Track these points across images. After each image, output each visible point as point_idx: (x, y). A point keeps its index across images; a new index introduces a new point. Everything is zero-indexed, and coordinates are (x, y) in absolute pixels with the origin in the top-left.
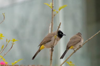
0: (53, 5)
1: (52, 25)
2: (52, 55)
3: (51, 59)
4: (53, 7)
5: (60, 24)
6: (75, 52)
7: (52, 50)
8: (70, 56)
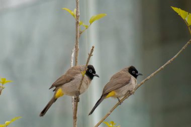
0: (79, 14)
1: (76, 52)
2: (76, 110)
3: (75, 118)
4: (77, 16)
5: (92, 49)
6: (120, 102)
7: (77, 100)
8: (111, 112)
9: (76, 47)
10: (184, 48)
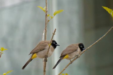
0: (47, 10)
1: (46, 32)
2: (45, 66)
3: (45, 71)
4: (46, 11)
5: (55, 31)
6: (71, 62)
7: (46, 61)
8: (66, 68)
9: (46, 30)
10: (109, 30)
